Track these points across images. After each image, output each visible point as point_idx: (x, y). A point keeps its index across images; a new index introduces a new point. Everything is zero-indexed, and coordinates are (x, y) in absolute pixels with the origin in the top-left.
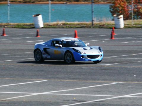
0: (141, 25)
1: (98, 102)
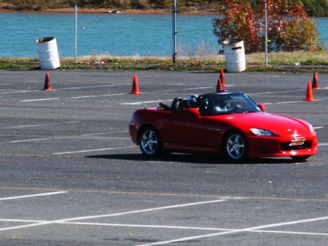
0: (286, 64)
1: (186, 243)
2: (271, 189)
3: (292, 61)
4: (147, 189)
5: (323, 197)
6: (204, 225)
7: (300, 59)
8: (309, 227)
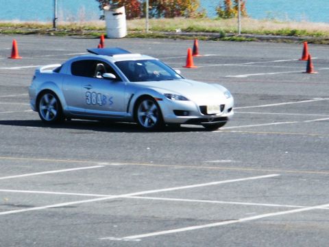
0: (167, 31)
1: (62, 209)
2: (149, 155)
3: (173, 27)
4: (24, 154)
5: (201, 164)
6: (81, 190)
7: (181, 26)
8: (187, 194)
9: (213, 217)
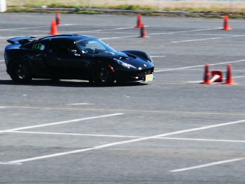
0: (35, 7)
3: (40, 4)
5: (65, 106)
9: (75, 146)
